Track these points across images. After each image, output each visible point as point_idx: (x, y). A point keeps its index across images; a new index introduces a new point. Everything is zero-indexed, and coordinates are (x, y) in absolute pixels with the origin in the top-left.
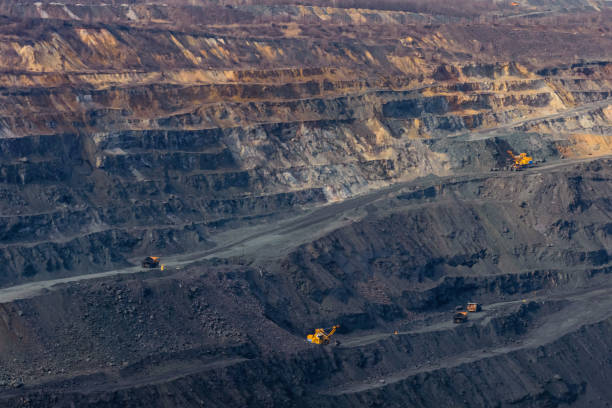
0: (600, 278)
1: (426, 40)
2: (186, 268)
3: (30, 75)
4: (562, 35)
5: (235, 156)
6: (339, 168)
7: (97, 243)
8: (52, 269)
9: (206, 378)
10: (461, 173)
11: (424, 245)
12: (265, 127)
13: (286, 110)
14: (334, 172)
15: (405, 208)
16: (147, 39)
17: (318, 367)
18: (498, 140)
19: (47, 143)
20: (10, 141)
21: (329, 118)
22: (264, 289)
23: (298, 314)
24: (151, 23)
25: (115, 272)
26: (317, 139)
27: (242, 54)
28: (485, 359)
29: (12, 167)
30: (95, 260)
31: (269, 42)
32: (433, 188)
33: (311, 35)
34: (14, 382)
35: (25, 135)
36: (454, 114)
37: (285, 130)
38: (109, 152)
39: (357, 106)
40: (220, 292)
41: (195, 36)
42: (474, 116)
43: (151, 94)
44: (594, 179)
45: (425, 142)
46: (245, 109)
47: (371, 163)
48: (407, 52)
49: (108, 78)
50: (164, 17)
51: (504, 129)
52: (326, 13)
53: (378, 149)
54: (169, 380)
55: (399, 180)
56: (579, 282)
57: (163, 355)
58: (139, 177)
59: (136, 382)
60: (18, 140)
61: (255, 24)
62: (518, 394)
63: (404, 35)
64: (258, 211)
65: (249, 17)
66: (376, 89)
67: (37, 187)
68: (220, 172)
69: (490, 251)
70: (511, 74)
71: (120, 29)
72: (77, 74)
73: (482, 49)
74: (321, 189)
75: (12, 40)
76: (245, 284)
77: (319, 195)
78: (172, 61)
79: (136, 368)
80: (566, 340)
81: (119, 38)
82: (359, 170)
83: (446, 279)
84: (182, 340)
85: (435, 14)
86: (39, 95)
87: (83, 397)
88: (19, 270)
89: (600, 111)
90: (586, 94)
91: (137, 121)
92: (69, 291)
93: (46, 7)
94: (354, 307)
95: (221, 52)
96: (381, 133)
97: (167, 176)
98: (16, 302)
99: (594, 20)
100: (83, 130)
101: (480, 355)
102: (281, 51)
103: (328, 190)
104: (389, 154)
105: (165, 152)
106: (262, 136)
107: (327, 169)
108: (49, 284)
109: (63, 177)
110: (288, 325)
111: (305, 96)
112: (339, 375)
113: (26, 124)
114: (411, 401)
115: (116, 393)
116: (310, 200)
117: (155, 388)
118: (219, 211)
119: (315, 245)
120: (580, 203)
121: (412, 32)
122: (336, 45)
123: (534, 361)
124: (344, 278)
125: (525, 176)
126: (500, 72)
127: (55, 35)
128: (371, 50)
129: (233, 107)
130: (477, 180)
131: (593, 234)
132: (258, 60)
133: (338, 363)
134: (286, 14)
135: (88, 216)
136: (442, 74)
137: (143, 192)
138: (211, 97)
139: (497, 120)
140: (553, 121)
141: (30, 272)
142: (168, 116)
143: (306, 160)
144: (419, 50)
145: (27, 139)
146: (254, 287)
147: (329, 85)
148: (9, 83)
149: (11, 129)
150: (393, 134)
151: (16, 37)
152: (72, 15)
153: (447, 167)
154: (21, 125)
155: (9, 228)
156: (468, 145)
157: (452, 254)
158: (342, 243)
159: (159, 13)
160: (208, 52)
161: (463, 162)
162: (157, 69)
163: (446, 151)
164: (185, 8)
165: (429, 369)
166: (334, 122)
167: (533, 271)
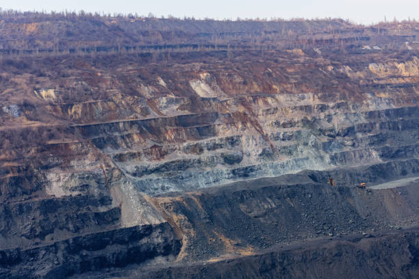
3: (403, 78)
8: (415, 172)
19: (412, 111)
20: (394, 110)
29: (394, 122)
34: (397, 227)
35: (401, 107)
60: (398, 110)
67: (407, 132)
75: (394, 61)
86: (407, 87)
88: (399, 172)
93: (410, 44)
98: (398, 188)
108: (413, 179)
113: (402, 101)
127: (415, 58)
141: (404, 173)
145: (402, 109)
148: (393, 82)
149: (394, 104)
151: (396, 60)
154: (399, 102)
155: (394, 152)
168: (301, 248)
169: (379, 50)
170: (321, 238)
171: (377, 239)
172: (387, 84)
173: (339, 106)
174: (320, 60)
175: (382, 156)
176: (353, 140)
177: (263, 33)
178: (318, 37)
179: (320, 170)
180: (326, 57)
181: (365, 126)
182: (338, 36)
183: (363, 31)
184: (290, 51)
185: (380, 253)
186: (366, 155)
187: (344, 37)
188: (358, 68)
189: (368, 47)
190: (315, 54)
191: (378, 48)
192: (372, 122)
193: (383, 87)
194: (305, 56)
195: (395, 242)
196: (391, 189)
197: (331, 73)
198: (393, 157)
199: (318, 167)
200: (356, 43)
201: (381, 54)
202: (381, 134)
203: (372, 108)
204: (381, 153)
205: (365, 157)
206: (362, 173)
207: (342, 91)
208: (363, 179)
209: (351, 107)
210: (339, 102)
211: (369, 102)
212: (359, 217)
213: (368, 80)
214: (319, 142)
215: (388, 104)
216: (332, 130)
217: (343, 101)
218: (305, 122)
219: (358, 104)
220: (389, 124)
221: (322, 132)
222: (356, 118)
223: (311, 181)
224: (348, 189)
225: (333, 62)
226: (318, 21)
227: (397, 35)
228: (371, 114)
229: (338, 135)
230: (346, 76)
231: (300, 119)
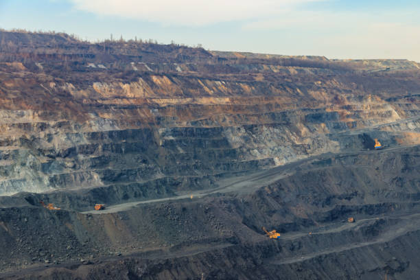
0: (417, 207)
1: (328, 83)
2: (203, 197)
3: (128, 99)
4: (399, 81)
5: (229, 141)
6: (282, 148)
7: (159, 184)
8: (137, 196)
9: (212, 254)
10: (346, 152)
11: (326, 189)
12: (245, 126)
13: (256, 118)
14: (279, 150)
15: (315, 169)
16: (186, 81)
17: (270, 250)
18: (365, 135)
19: (135, 133)
20: (117, 131)
21: (277, 122)
22: (243, 209)
23: (260, 223)
24: (189, 73)
25: (168, 199)
26: (271, 133)
27: (233, 89)
28: (357, 248)
29: (117, 145)
30: (158, 193)
31: (247, 83)
32: (330, 159)
33: (269, 80)
34: (117, 253)
35: (125, 129)
36: (342, 121)
37: (255, 128)
38: (166, 138)
39: (291, 116)
40: (220, 210)
41: (210, 80)
42: (353, 122)
43: (187, 109)
44: (415, 156)
45: (327, 135)
46: (235, 117)
47: (298, 146)
48: (318, 88)
49: (166, 100)
50: (195, 70)
51: (368, 130)
52: (276, 69)
53: (302, 139)
54: (194, 254)
55: (313, 155)
56: (407, 209)
57: (191, 241)
58: (181, 151)
59: (178, 255)
60: (121, 131)
61: (240, 74)
62: (374, 267)
63: (317, 80)
64: (240, 169)
65: (237, 70)
66: (302, 107)
67: (130, 155)
68: (222, 149)
69: (360, 192)
70: (372, 101)
71: (172, 76)
72: (151, 99)
73: (357, 88)
74: (273, 159)
75: (119, 81)
77: (272, 161)
78: (199, 92)
79: (178, 247)
80: (399, 239)
81: (172, 81)
82: (292, 149)
83: (337, 206)
84: (201, 234)
85: (333, 69)
86: (132, 108)
87: (151, 261)
88: (121, 196)
90: (412, 111)
91: (180, 123)
92: (145, 208)
93: (136, 65)
94: (288, 220)
95: (223, 88)
96: (304, 130)
97: (195, 151)
98: (119, 212)
99: (416, 73)
100: (153, 126)
101: (354, 246)
102: (253, 88)
103: (276, 159)
104: (308, 141)
105: (194, 139)
106: (243, 131)
107: (276, 148)
108: (135, 204)
109: (143, 150)
110: (255, 228)
111: (265, 111)
112: (281, 254)
113: (126, 123)
114: (317, 269)
115: (168, 260)
116: (267, 164)
117: (187, 258)
118: (221, 169)
119: (269, 187)
120: (407, 168)
121: (321, 79)
122: (281, 85)
123: (382, 250)
124: (283, 204)
125: (379, 154)
126: (366, 99)
127: (141, 79)
128: (300, 88)
129: (228, 116)
130: (353, 156)
131: (414, 184)
132: (241, 93)
133: (280, 248)
134: (256, 69)
135: (155, 170)
136: (336, 100)
137: (183, 159)
138: (218, 111)
139: (365, 124)
140: (393, 125)
141: (126, 198)
142: (196, 120)
143: (265, 143)
144: (324, 88)
145: (126, 131)
146: (238, 207)
147: (278, 105)
148: (117, 103)
149: (118, 126)
150: (310, 131)
151: (121, 80)
152: (149, 69)
153: (338, 148)
154: (123, 124)
155: (116, 175)
156: (350, 137)
157: (340, 193)
158: (283, 187)
159: (192, 68)
160: (217, 88)
161: (346, 146)
162: (191, 96)
163: (338, 140)
164: (205, 66)
165: (327, 252)
166: (279, 124)
167: (382, 203)
168: (14, 276)
169: (104, 69)
170: (37, 265)
171: (96, 267)
172: (111, 105)
173: (60, 125)
174: (42, 76)
175: (103, 179)
176: (73, 161)
178: (41, 51)
179: (38, 192)
180: (48, 72)
181: (87, 148)
182: (61, 51)
183: (88, 48)
184: (9, 64)
186: (87, 177)
187: (68, 53)
188: (81, 87)
189: (93, 66)
190: (36, 69)
191: (103, 67)
192: (95, 143)
193: (107, 107)
194: (26, 70)
195: (114, 269)
196: (112, 214)
197: (53, 90)
198: (114, 181)
199: (35, 189)
200: (80, 60)
201: (106, 73)
202: (103, 156)
203: (95, 129)
204: (103, 177)
205: (86, 180)
206: (82, 196)
207: (64, 110)
208: (83, 203)
209: (73, 126)
210: (61, 121)
211: (92, 122)
212: (77, 242)
213: (92, 100)
214: (38, 163)
215: (112, 125)
216: (51, 151)
217: (64, 120)
218: (24, 141)
219: (80, 124)
220: (112, 146)
221: (41, 152)
222: (77, 139)
223: (28, 204)
224: (67, 213)
225: (56, 79)
226: (41, 35)
227: (124, 54)
228: (93, 135)
229: (59, 155)
230: (69, 95)
231: (18, 138)
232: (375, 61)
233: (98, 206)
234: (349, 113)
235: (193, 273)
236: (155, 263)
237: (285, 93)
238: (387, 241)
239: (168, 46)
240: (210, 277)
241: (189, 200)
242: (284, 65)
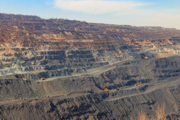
0: (161, 81)
1: (130, 35)
2: (81, 76)
3: (55, 40)
4: (156, 34)
5: (92, 55)
7: (65, 71)
8: (57, 75)
9: (82, 97)
10: (135, 60)
11: (127, 73)
12: (98, 50)
13: (102, 47)
14: (111, 59)
15: (123, 66)
16: (77, 33)
17: (105, 96)
18: (142, 54)
19: (58, 53)
21: (110, 49)
22: (95, 80)
23: (102, 85)
24: (79, 31)
25: (68, 76)
26: (108, 53)
27: (95, 37)
29: (51, 56)
30: (65, 74)
31: (100, 35)
32: (129, 63)
33: (108, 33)
34: (47, 96)
36: (134, 49)
37: (102, 51)
38: (69, 54)
39: (116, 47)
40: (87, 81)
41: (86, 33)
42: (138, 49)
43: (77, 44)
44: (160, 62)
45: (128, 54)
46: (95, 47)
47: (118, 57)
48: (126, 37)
49: (70, 41)
50: (82, 30)
51: (144, 52)
52: (111, 29)
53: (119, 55)
54: (76, 97)
55: (123, 61)
56: (156, 81)
57: (75, 92)
59: (69, 97)
60: (52, 52)
61: (98, 31)
62: (143, 102)
63: (126, 34)
64: (96, 66)
65: (97, 30)
66: (120, 44)
67: (55, 60)
68: (89, 58)
69: (139, 75)
70: (146, 42)
72: (64, 40)
73: (141, 37)
74: (108, 62)
76: (92, 79)
77: (108, 63)
78: (82, 38)
79: (70, 94)
80: (153, 92)
81: (72, 33)
82: (116, 59)
83: (131, 80)
84: (79, 89)
85: (132, 30)
86: (57, 44)
88: (51, 75)
89: (163, 49)
90: (160, 45)
91: (74, 49)
92: (59, 79)
93: (60, 27)
94: (112, 84)
95: (91, 36)
96: (120, 52)
97: (80, 59)
98: (49, 81)
99: (163, 32)
100: (65, 50)
101: (136, 94)
102: (102, 36)
103: (109, 62)
104: (121, 56)
105: (79, 54)
106: (98, 52)
107: (109, 58)
108: (56, 78)
109: (60, 58)
110: (100, 87)
111: (106, 45)
112: (108, 97)
114: (122, 103)
115: (65, 99)
116: (106, 64)
117: (73, 98)
118: (89, 66)
119: (106, 72)
120: (157, 66)
121: (128, 33)
122: (113, 35)
123: (146, 96)
124: (111, 79)
125: (147, 61)
126: (144, 41)
127: (61, 33)
128: (119, 36)
129: (92, 47)
130: (138, 61)
131: (160, 72)
132: (98, 38)
133: (109, 95)
134: (104, 30)
135: (64, 66)
136: (133, 41)
137: (75, 62)
138: (89, 45)
139: (143, 50)
140: (153, 50)
141: (53, 76)
142: (80, 48)
143: (106, 57)
144: (128, 37)
145: (54, 51)
147: (111, 43)
148: (51, 41)
150: (123, 52)
151: (53, 33)
152: (65, 29)
153: (132, 59)
154: (53, 49)
155: (50, 67)
156: (137, 55)
157: (132, 75)
158: (111, 72)
159: (81, 29)
160: (89, 36)
161: (135, 58)
162: (79, 39)
163: (132, 56)
164: (85, 28)
165: (126, 97)
166: (111, 50)
167: (148, 79)
168: (8, 104)
169: (48, 29)
170: (17, 100)
171: (38, 101)
172: (49, 42)
173: (30, 49)
174: (24, 31)
175: (45, 69)
177: (4, 19)
178: (25, 22)
181: (39, 57)
182: (33, 22)
185: (39, 106)
186: (39, 68)
187: (36, 23)
188: (38, 35)
189: (44, 27)
190: (22, 29)
192: (42, 56)
193: (47, 43)
194: (18, 29)
195: (45, 102)
196: (46, 82)
197: (28, 36)
198: (49, 69)
199: (20, 72)
200: (39, 25)
202: (45, 60)
203: (43, 50)
204: (45, 68)
206: (36, 75)
207: (32, 43)
208: (37, 77)
209: (34, 49)
210: (30, 47)
211: (42, 48)
212: (33, 92)
213: (42, 40)
214: (21, 63)
215: (49, 49)
216: (27, 58)
217: (32, 47)
218: (16, 54)
219: (37, 49)
220: (49, 57)
221: (22, 59)
222: (36, 54)
223: (15, 78)
224: (30, 81)
225: (29, 32)
227: (56, 24)
228: (42, 53)
229: (29, 60)
230: (34, 38)
231: (14, 54)
232: (149, 27)
233: (42, 79)
234: (137, 46)
235: (75, 104)
236: (61, 100)
237: (114, 38)
238: (148, 93)
239: (73, 21)
240: (81, 105)
241: (76, 77)
242: (115, 28)
